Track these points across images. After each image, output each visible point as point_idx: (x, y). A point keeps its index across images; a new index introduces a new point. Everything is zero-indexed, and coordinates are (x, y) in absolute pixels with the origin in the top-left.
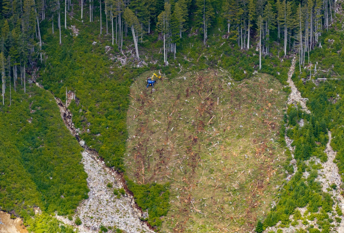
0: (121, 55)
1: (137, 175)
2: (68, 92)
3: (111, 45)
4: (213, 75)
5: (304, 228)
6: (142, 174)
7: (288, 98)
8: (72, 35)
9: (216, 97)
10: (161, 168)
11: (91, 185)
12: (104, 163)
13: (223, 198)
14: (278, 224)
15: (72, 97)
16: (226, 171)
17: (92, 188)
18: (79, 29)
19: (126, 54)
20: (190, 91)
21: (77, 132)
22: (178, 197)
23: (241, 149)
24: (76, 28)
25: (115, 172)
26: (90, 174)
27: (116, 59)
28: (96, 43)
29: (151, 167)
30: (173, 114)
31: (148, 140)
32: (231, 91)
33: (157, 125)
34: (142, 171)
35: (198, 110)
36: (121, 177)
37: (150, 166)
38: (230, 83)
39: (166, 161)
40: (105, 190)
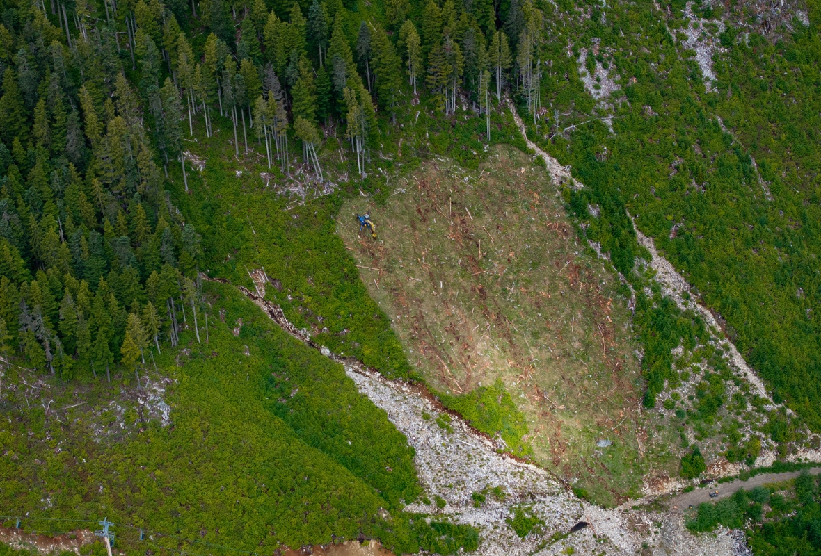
0: (291, 182)
1: (443, 380)
2: (251, 273)
3: (267, 170)
4: (434, 172)
5: (699, 378)
6: (450, 376)
7: (550, 174)
8: (195, 169)
9: (462, 208)
10: (471, 357)
11: (401, 426)
12: (379, 374)
13: (577, 373)
14: (666, 384)
15: (262, 279)
16: (552, 327)
17: (404, 430)
18: (199, 155)
19: (297, 178)
20: (422, 211)
21: (306, 336)
22: (522, 396)
23: (548, 282)
24: (193, 153)
25: (405, 385)
26: (385, 407)
27: (288, 192)
28: (241, 172)
29: (453, 359)
30: (426, 258)
31: (422, 317)
32: (476, 191)
33: (418, 287)
34: (445, 370)
35: (453, 239)
36: (419, 389)
37: (451, 358)
38: (466, 179)
39: (469, 341)
40: (426, 427)
